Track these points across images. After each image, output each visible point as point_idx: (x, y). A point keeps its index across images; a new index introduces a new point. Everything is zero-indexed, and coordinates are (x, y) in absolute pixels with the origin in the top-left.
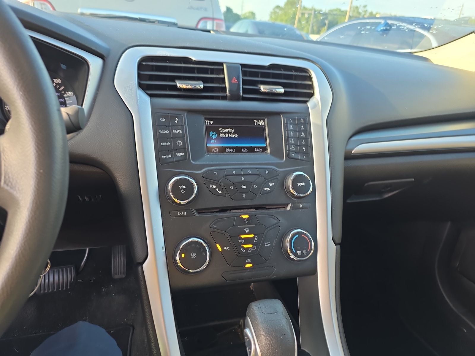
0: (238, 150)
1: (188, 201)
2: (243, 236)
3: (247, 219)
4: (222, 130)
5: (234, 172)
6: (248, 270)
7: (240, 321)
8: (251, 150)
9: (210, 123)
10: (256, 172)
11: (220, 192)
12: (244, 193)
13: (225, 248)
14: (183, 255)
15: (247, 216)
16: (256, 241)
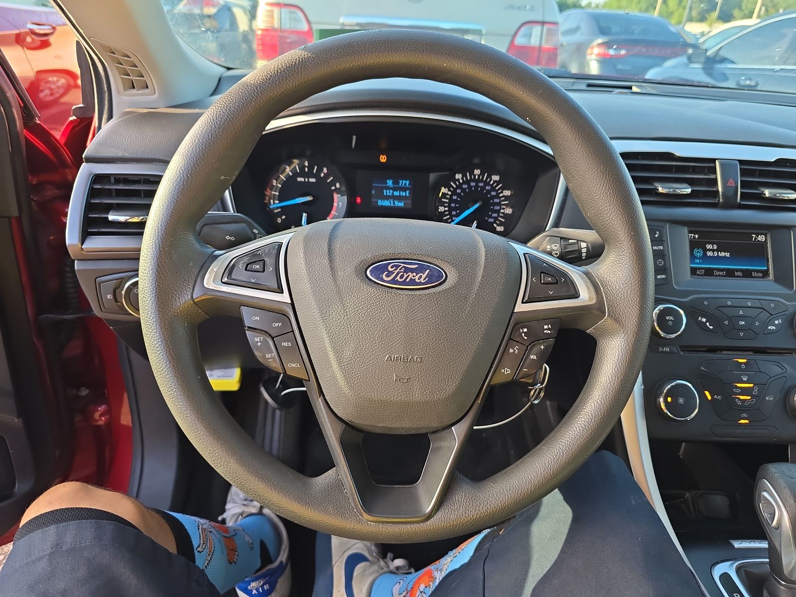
0: (730, 273)
1: (676, 335)
2: (739, 385)
3: (744, 363)
4: (709, 247)
5: (729, 303)
6: (743, 427)
7: (685, 495)
8: (747, 274)
9: (694, 237)
10: (757, 304)
11: (711, 327)
12: (742, 330)
13: (715, 397)
14: (669, 399)
15: (744, 361)
16: (755, 392)
